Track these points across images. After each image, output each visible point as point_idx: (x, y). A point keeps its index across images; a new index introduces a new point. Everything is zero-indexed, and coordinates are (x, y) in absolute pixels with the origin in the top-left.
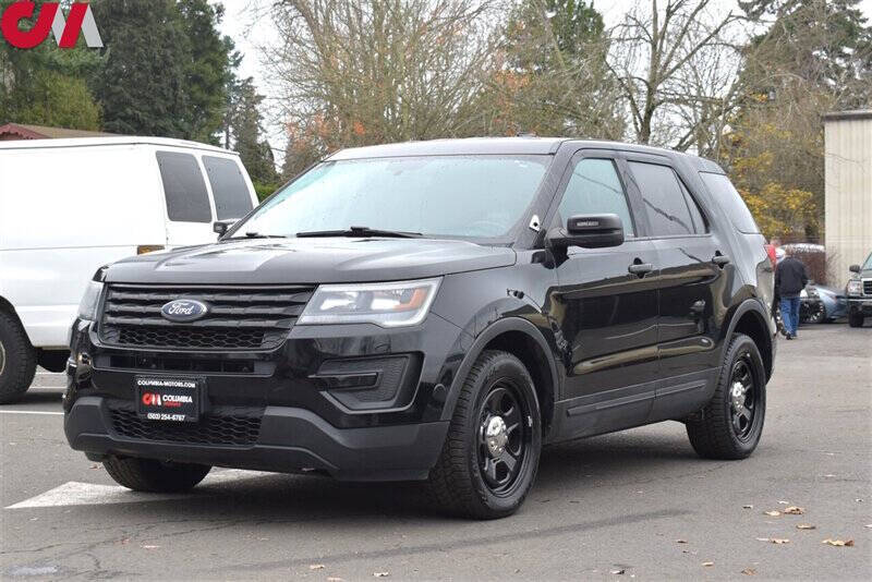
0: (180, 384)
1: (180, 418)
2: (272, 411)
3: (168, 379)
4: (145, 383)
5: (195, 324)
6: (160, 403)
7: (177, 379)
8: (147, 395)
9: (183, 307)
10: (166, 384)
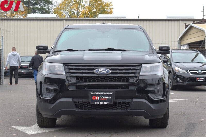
0: (106, 93)
1: (107, 103)
2: (135, 100)
3: (102, 92)
4: (93, 93)
5: (107, 75)
6: (99, 99)
7: (106, 92)
8: (94, 97)
9: (103, 70)
10: (101, 93)
